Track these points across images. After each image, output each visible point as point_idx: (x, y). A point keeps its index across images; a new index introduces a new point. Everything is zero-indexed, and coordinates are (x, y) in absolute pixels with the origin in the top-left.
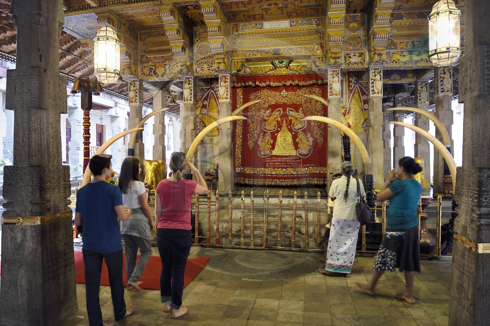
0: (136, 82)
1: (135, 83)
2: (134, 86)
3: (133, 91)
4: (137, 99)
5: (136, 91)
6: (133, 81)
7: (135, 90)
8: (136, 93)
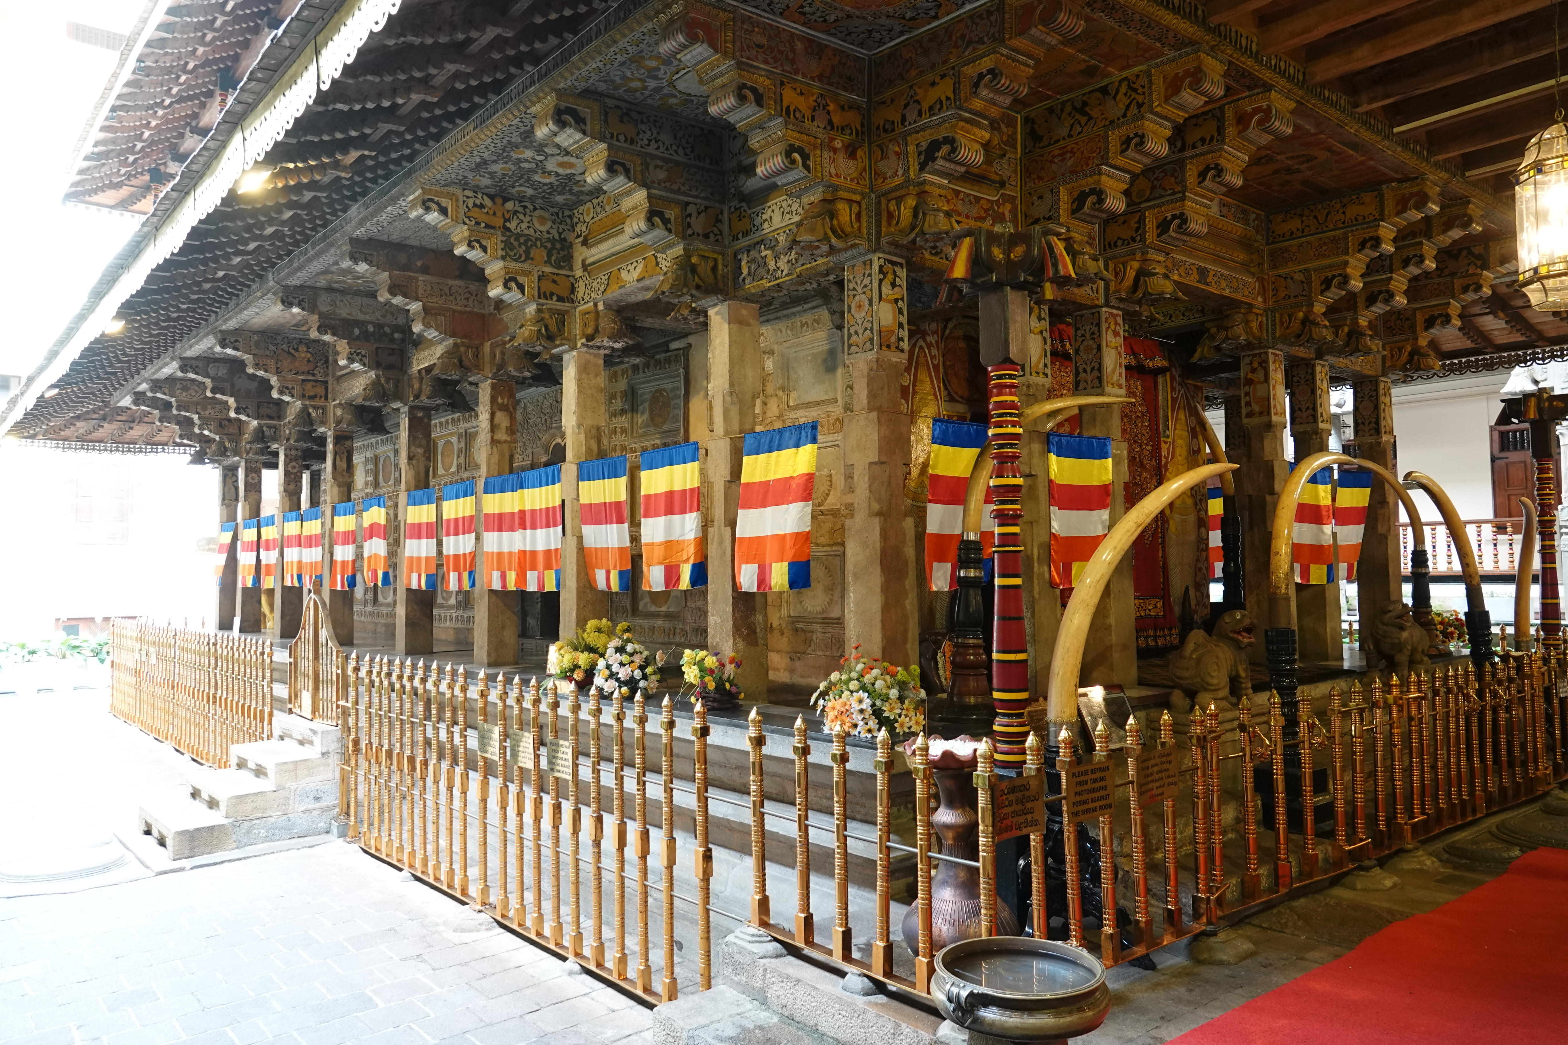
0: (898, 270)
1: (894, 273)
2: (894, 285)
3: (889, 302)
4: (902, 339)
5: (900, 303)
6: (890, 262)
7: (896, 301)
8: (900, 311)
